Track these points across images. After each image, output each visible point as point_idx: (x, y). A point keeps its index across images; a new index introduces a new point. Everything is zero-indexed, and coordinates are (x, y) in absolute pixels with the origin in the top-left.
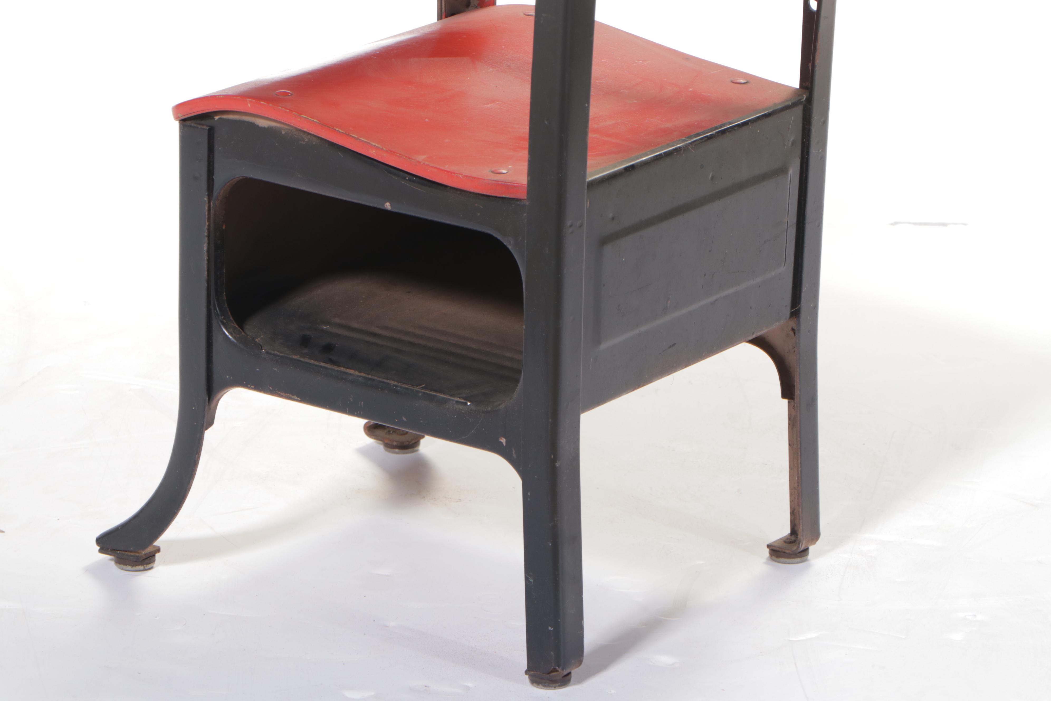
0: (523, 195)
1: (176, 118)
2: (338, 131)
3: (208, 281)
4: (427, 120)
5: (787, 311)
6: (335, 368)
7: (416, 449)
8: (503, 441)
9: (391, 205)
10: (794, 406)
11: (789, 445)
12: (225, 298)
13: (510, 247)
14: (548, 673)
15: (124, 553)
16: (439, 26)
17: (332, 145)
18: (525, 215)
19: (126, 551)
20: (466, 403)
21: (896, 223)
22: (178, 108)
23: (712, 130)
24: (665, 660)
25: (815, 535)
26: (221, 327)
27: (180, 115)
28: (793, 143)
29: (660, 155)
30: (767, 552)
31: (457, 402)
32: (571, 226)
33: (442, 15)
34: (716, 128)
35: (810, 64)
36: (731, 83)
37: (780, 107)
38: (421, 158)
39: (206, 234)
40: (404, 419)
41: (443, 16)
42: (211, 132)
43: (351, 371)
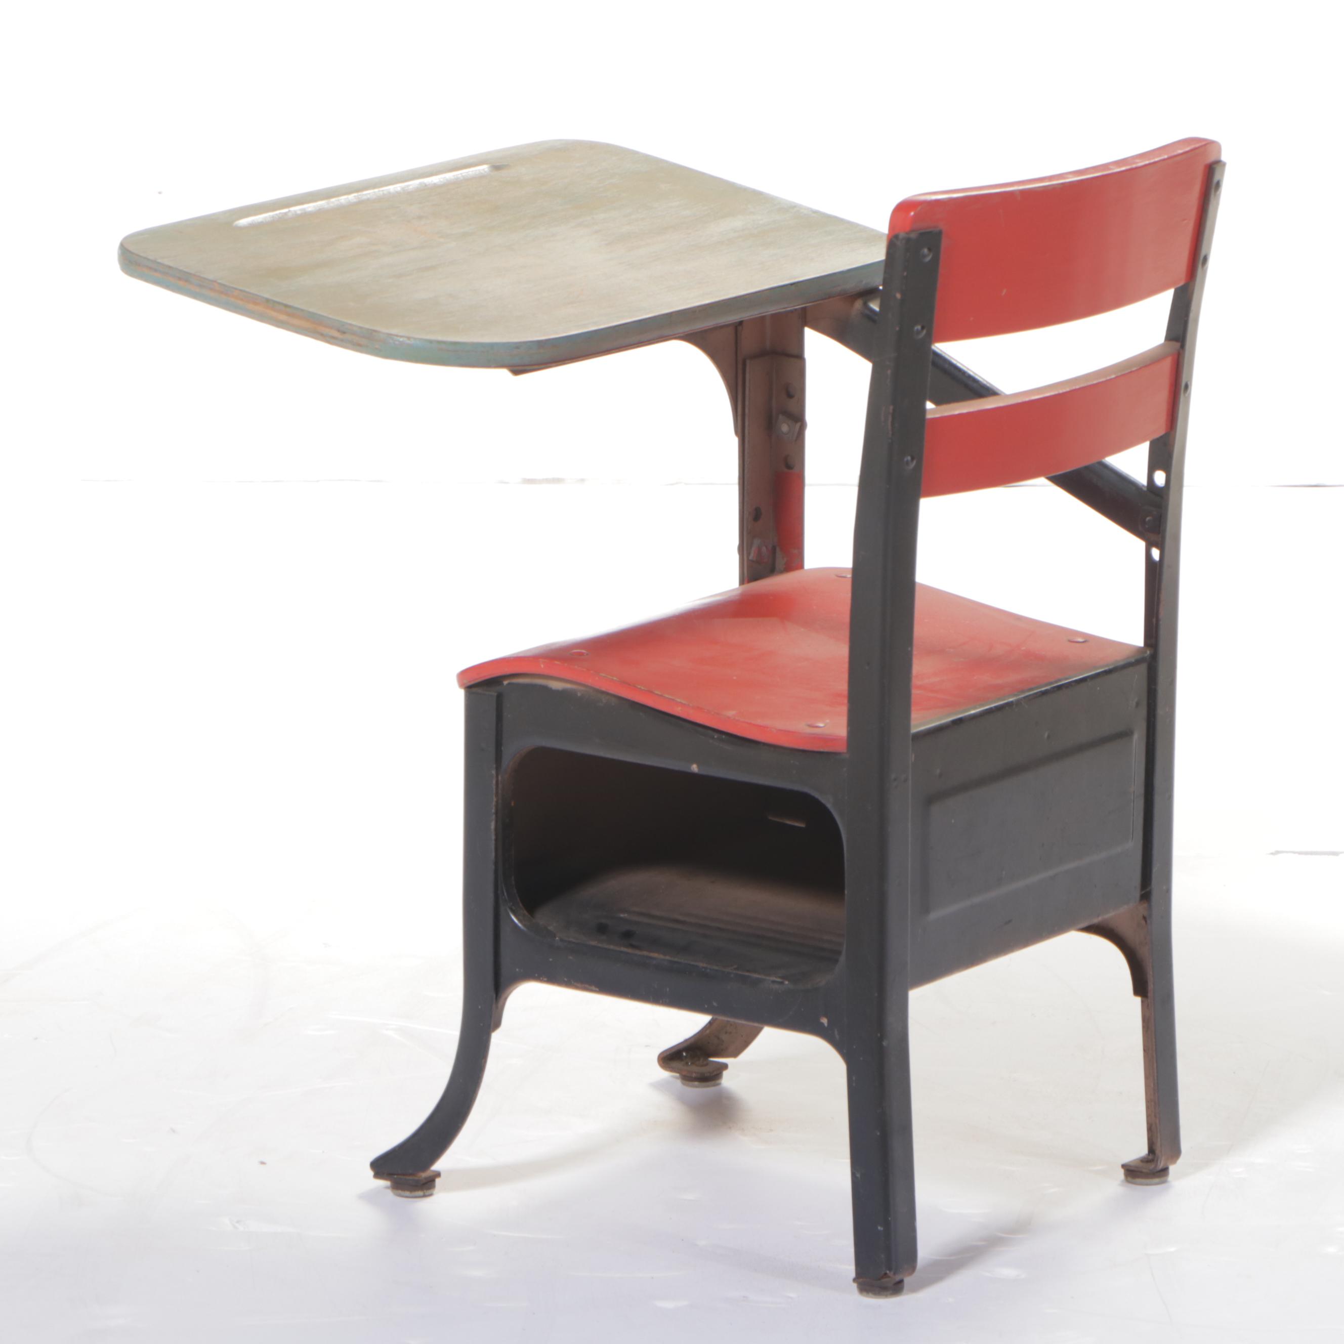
0: (842, 748)
1: (461, 685)
2: (640, 689)
3: (496, 863)
5: (1137, 894)
6: (638, 952)
7: (718, 1082)
8: (825, 1021)
9: (698, 767)
10: (1148, 1005)
11: (1144, 1050)
12: (513, 883)
13: (829, 806)
14: (879, 1279)
15: (402, 1177)
16: (739, 592)
17: (634, 705)
18: (845, 769)
19: (404, 1175)
20: (782, 983)
21: (1277, 852)
22: (464, 675)
23: (1046, 685)
24: (1008, 1272)
25: (1175, 1152)
26: (508, 913)
27: (465, 681)
28: (1138, 704)
29: (991, 709)
30: (1121, 1172)
31: (774, 982)
32: (895, 780)
33: (744, 580)
34: (1051, 683)
35: (1154, 620)
36: (1069, 642)
37: (1122, 663)
38: (731, 713)
39: (493, 811)
40: (715, 1004)
41: (746, 580)
42: (500, 697)
43: (655, 955)
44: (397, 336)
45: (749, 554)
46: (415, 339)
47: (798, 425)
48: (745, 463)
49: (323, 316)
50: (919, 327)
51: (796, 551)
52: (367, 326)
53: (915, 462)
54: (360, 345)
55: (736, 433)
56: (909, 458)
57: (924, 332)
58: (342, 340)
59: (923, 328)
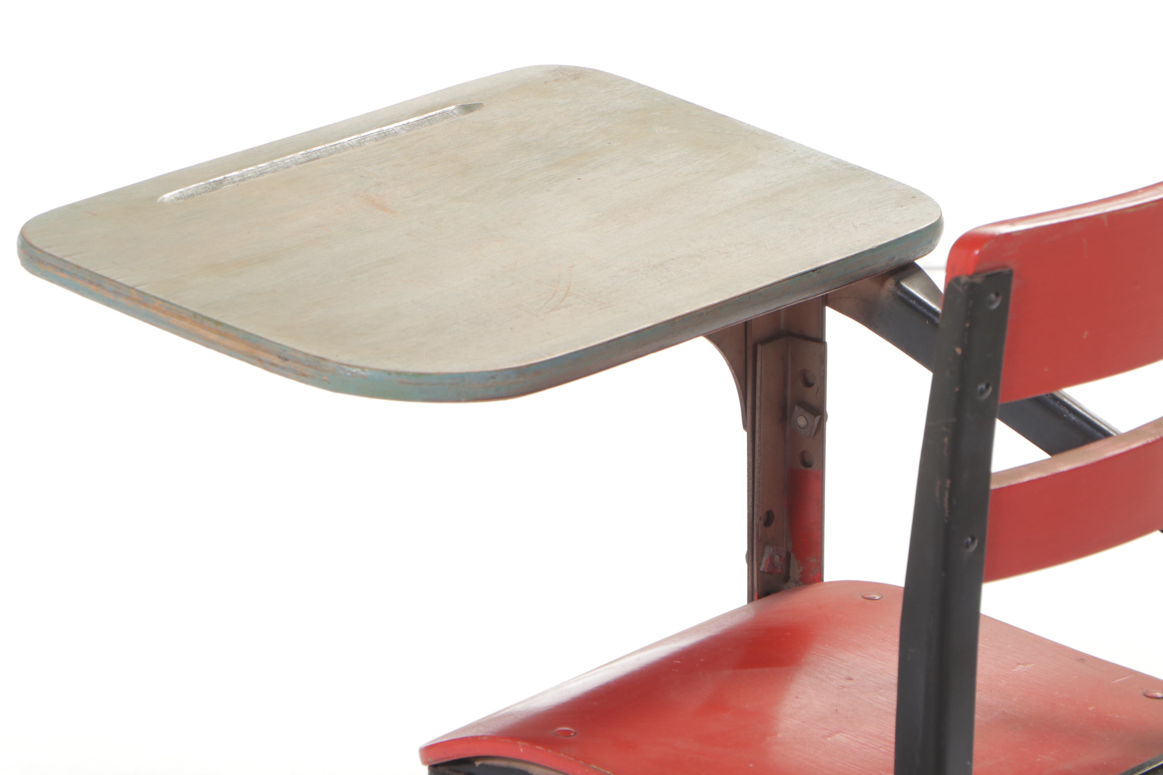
1: (425, 762)
4: (751, 765)
22: (427, 751)
27: (430, 760)
33: (754, 594)
36: (1145, 698)
41: (756, 596)
44: (349, 366)
45: (759, 564)
46: (370, 369)
47: (818, 418)
48: (756, 462)
49: (261, 338)
50: (983, 386)
51: (814, 560)
52: (315, 352)
53: (976, 542)
54: (304, 375)
55: (745, 427)
56: (969, 539)
57: (990, 390)
58: (283, 368)
59: (987, 386)
